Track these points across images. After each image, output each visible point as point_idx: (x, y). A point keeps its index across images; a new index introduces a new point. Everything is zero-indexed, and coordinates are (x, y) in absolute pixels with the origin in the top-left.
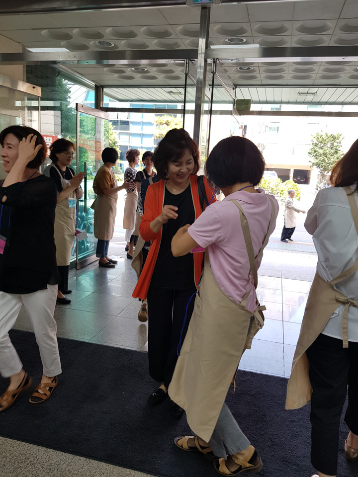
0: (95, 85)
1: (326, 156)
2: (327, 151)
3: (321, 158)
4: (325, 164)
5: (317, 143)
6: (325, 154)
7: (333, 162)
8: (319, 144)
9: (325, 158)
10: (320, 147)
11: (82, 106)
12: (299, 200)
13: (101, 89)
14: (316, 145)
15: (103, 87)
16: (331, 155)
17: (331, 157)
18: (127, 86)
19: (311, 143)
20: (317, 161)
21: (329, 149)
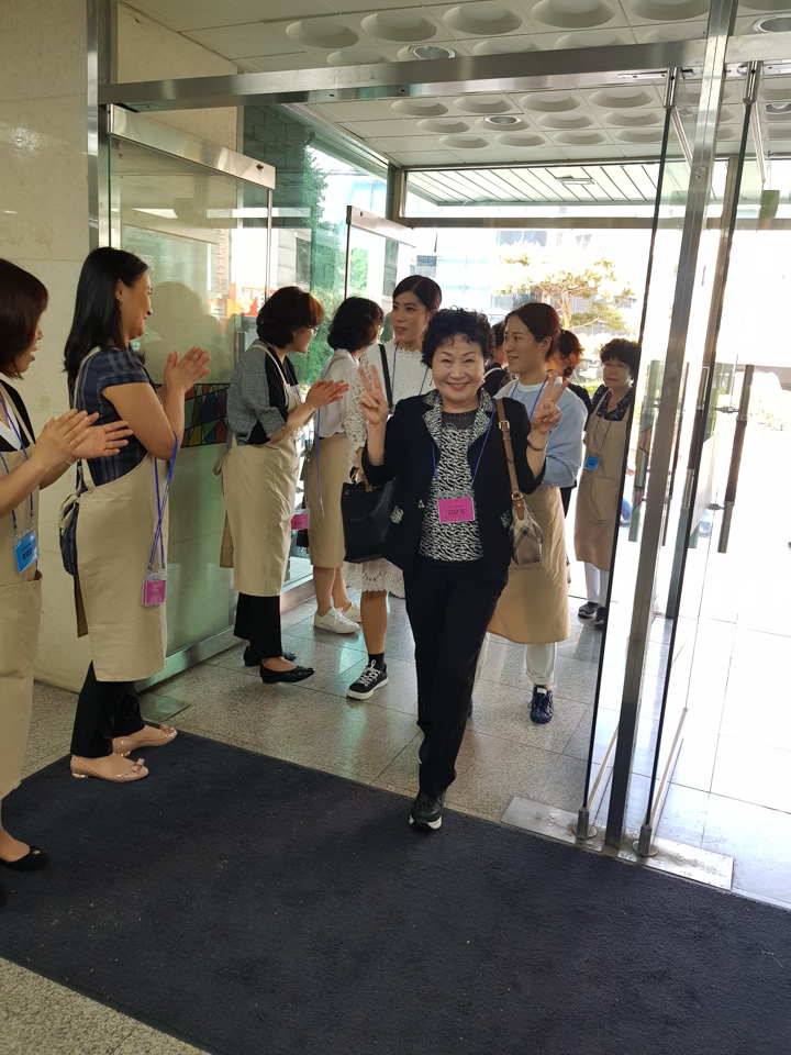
11: (361, 214)
13: (403, 175)
15: (406, 169)
18: (465, 165)
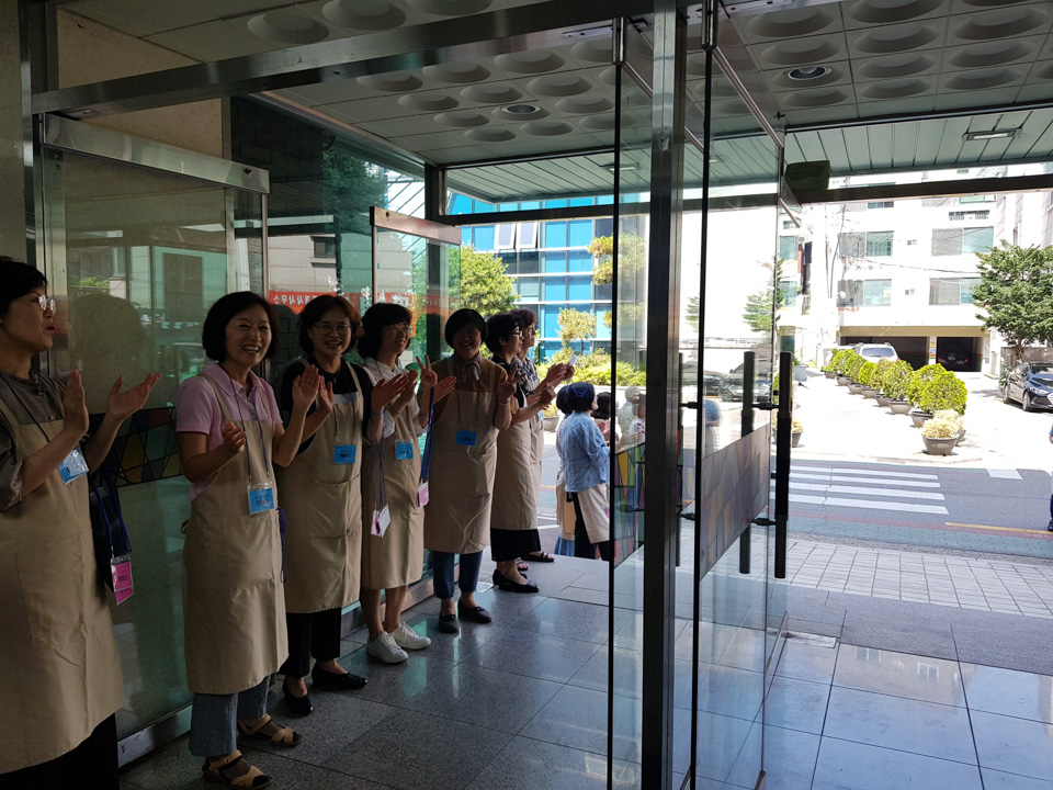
0: (426, 165)
1: (1022, 303)
2: (1024, 290)
3: (1011, 309)
4: (1020, 321)
5: (995, 271)
6: (1019, 299)
7: (1042, 315)
8: (1001, 274)
9: (1018, 306)
10: (1003, 282)
12: (963, 413)
13: (440, 173)
14: (992, 277)
15: (444, 167)
16: (1036, 300)
17: (1034, 304)
18: (501, 159)
19: (976, 272)
20: (1000, 314)
21: (1029, 286)
